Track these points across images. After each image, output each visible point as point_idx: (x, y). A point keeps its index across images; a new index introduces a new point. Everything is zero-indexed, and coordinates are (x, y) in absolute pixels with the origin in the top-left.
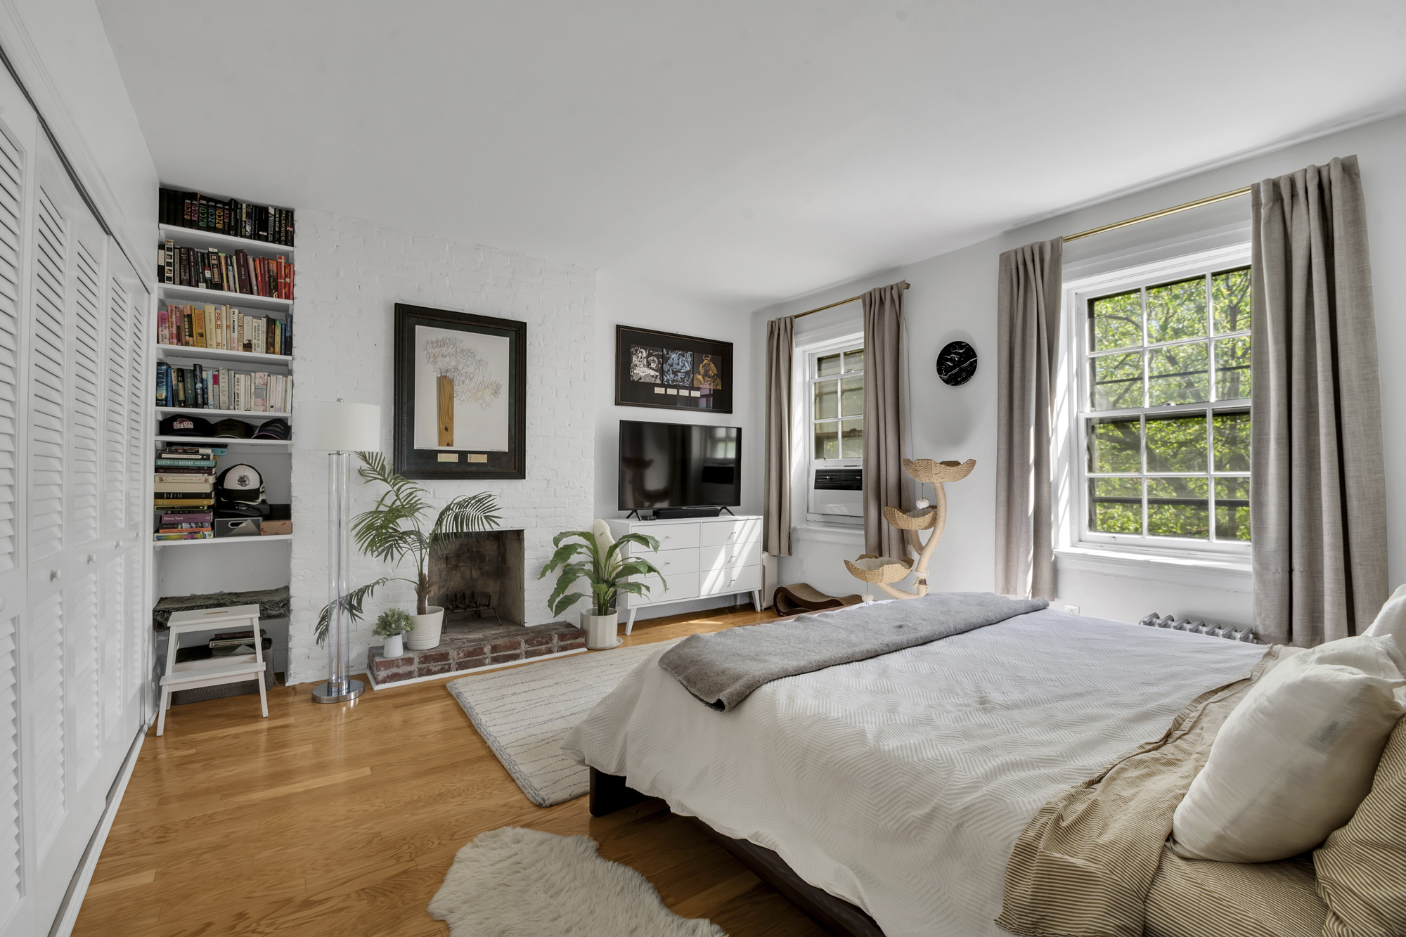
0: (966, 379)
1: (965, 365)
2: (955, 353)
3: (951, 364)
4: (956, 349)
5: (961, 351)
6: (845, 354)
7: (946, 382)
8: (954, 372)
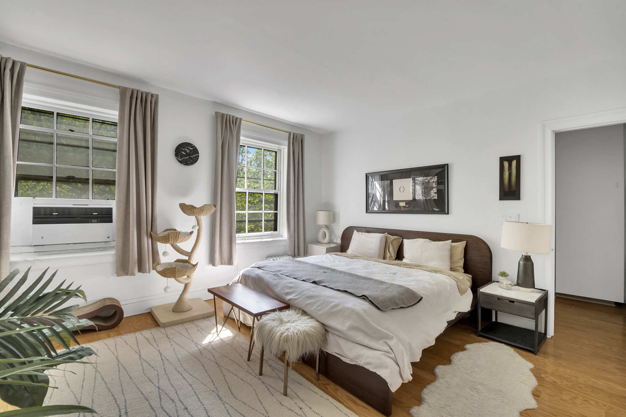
0: (192, 163)
1: (193, 156)
2: (187, 149)
3: (184, 154)
4: (188, 146)
5: (191, 149)
6: (58, 114)
7: (181, 162)
8: (186, 158)
